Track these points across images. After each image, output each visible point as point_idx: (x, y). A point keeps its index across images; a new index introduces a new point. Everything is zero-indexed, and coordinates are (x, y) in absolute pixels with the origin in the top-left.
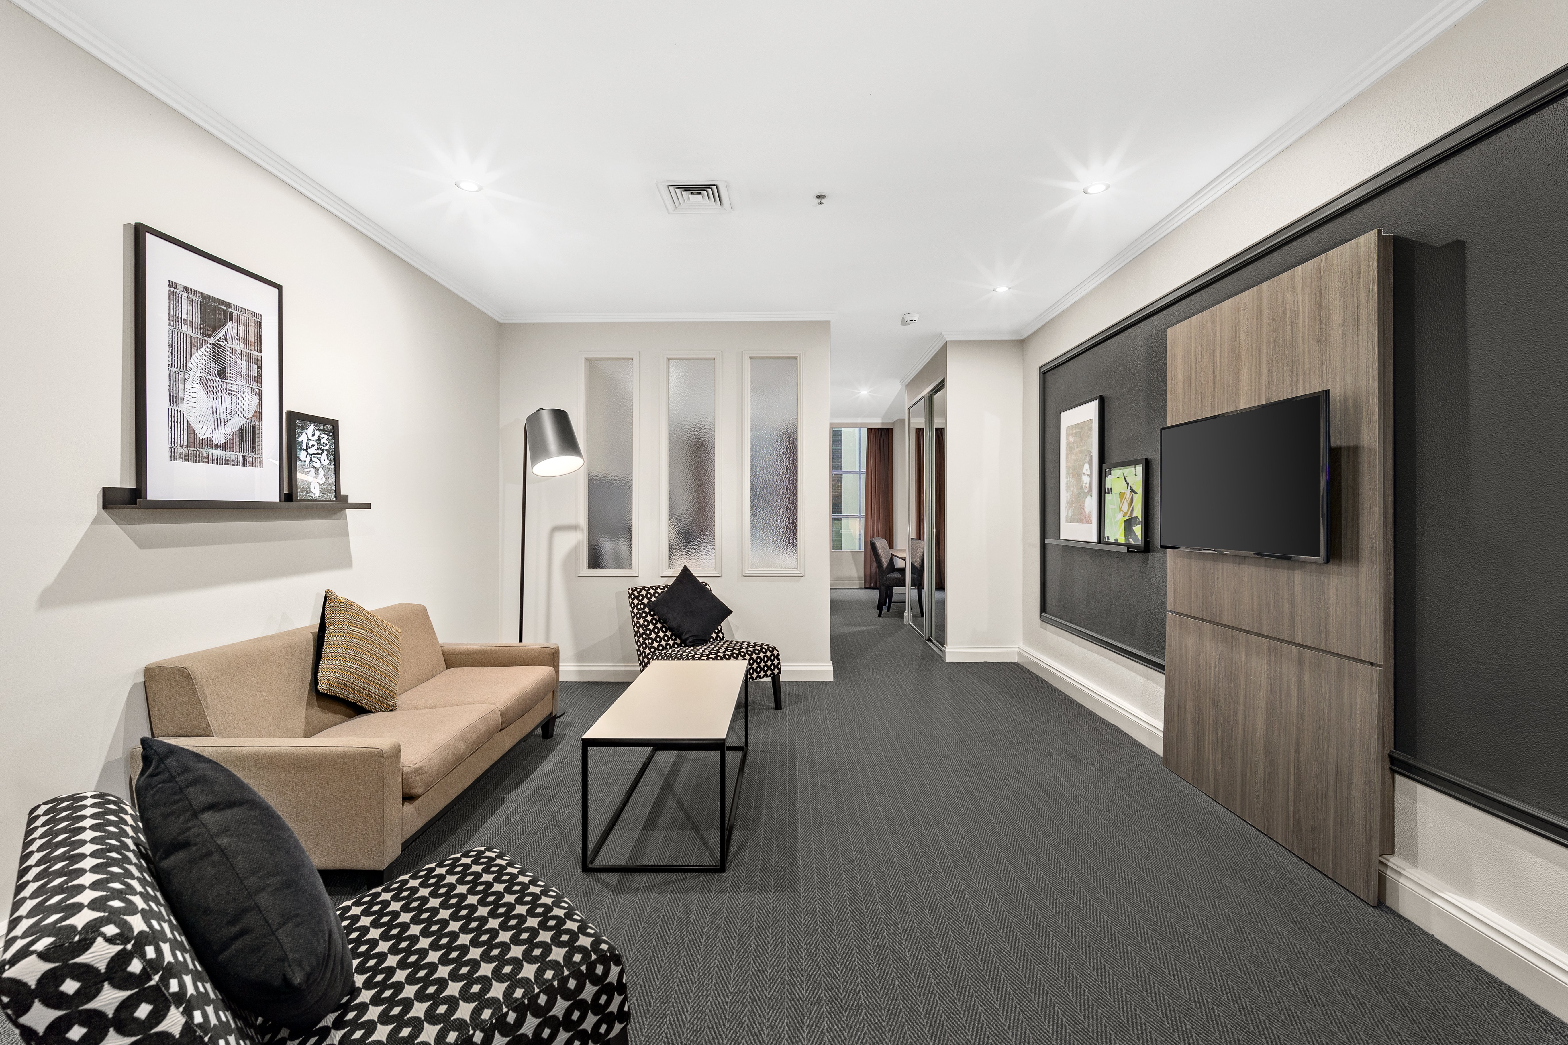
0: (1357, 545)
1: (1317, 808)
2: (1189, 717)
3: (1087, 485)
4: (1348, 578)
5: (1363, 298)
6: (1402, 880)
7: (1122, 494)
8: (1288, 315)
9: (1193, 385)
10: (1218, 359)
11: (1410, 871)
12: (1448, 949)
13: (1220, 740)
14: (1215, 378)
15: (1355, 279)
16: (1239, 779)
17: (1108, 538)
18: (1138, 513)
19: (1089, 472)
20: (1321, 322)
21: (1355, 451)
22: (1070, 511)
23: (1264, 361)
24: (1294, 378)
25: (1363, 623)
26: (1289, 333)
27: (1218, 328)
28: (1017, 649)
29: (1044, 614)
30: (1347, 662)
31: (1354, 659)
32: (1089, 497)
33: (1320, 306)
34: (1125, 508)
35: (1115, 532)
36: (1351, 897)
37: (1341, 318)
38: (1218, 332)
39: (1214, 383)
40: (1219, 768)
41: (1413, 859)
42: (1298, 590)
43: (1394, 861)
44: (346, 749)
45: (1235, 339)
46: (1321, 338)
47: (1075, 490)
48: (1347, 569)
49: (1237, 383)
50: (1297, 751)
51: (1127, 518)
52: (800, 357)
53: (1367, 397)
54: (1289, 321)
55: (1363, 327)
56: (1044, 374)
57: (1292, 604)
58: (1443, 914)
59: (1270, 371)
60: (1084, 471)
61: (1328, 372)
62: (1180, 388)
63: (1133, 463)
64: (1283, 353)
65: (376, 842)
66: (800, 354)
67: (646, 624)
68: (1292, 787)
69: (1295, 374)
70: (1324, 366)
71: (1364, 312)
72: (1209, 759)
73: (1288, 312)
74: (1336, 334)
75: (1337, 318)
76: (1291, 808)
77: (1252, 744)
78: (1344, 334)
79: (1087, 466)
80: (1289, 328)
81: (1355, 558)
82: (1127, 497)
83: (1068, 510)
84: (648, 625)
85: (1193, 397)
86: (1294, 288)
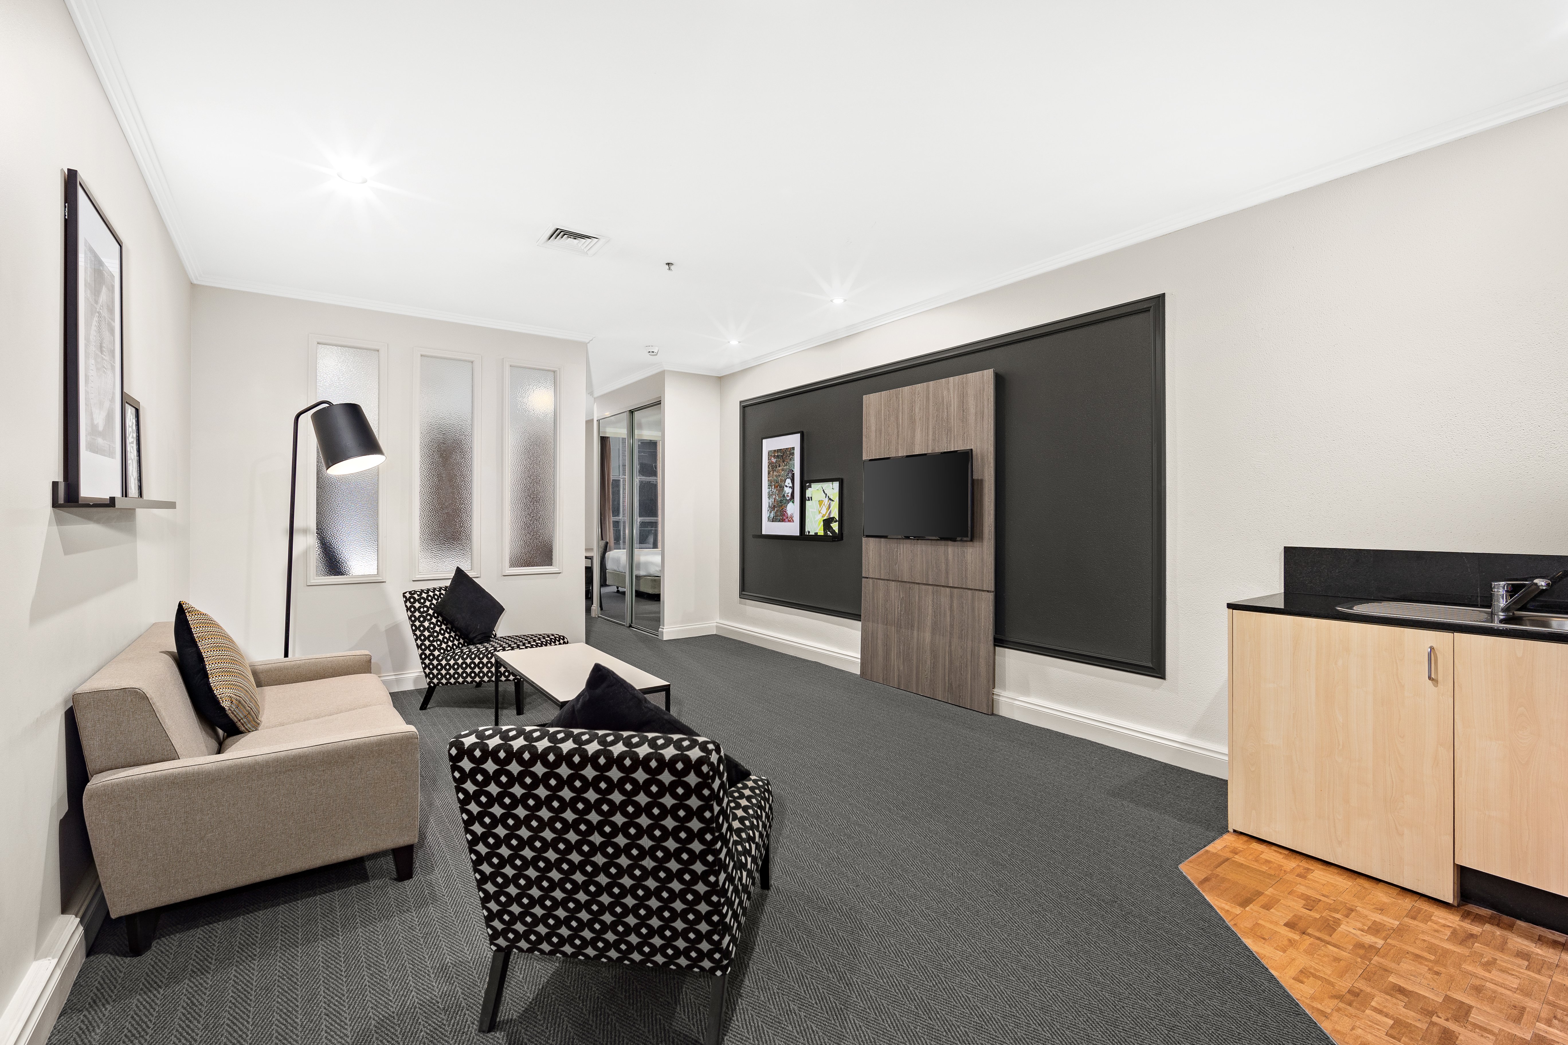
0: (982, 531)
1: (961, 674)
2: (880, 642)
3: (790, 495)
4: (978, 548)
5: (986, 403)
6: (1001, 698)
7: (821, 502)
8: (945, 404)
9: (883, 435)
10: (900, 421)
11: (1003, 693)
12: (1023, 723)
13: (901, 651)
14: (898, 432)
15: (981, 392)
16: (915, 672)
17: (809, 532)
18: (835, 514)
19: (791, 485)
20: (963, 411)
21: (981, 482)
22: (772, 513)
23: (931, 427)
24: (949, 439)
25: (985, 571)
26: (946, 413)
27: (900, 402)
28: (715, 624)
29: (743, 593)
30: (977, 592)
31: (979, 590)
32: (791, 503)
33: (963, 403)
34: (824, 511)
35: (815, 527)
36: (980, 714)
37: (974, 411)
38: (900, 405)
39: (898, 436)
40: (901, 668)
41: (1004, 688)
42: (950, 557)
43: (996, 691)
44: (379, 737)
45: (912, 411)
46: (964, 419)
47: (777, 498)
48: (977, 544)
49: (913, 437)
50: (950, 646)
51: (825, 518)
52: (560, 371)
53: (988, 454)
54: (945, 406)
55: (986, 418)
56: (744, 407)
57: (947, 564)
58: (1020, 708)
59: (934, 433)
60: (786, 484)
61: (967, 439)
62: (873, 435)
63: (832, 480)
64: (942, 424)
65: (411, 819)
66: (560, 369)
67: (432, 626)
68: (947, 666)
69: (949, 437)
70: (965, 435)
71: (986, 410)
72: (894, 665)
73: (945, 401)
74: (972, 419)
75: (972, 410)
76: (947, 678)
77: (923, 649)
78: (976, 420)
79: (788, 481)
80: (945, 410)
81: (981, 538)
82: (826, 504)
83: (771, 512)
84: (434, 627)
85: (883, 442)
86: (948, 389)
